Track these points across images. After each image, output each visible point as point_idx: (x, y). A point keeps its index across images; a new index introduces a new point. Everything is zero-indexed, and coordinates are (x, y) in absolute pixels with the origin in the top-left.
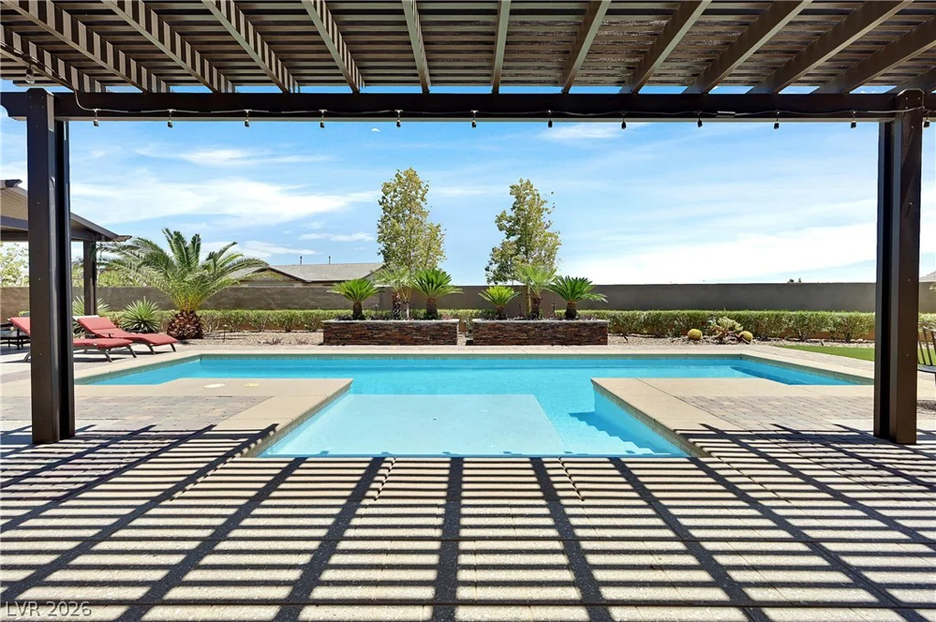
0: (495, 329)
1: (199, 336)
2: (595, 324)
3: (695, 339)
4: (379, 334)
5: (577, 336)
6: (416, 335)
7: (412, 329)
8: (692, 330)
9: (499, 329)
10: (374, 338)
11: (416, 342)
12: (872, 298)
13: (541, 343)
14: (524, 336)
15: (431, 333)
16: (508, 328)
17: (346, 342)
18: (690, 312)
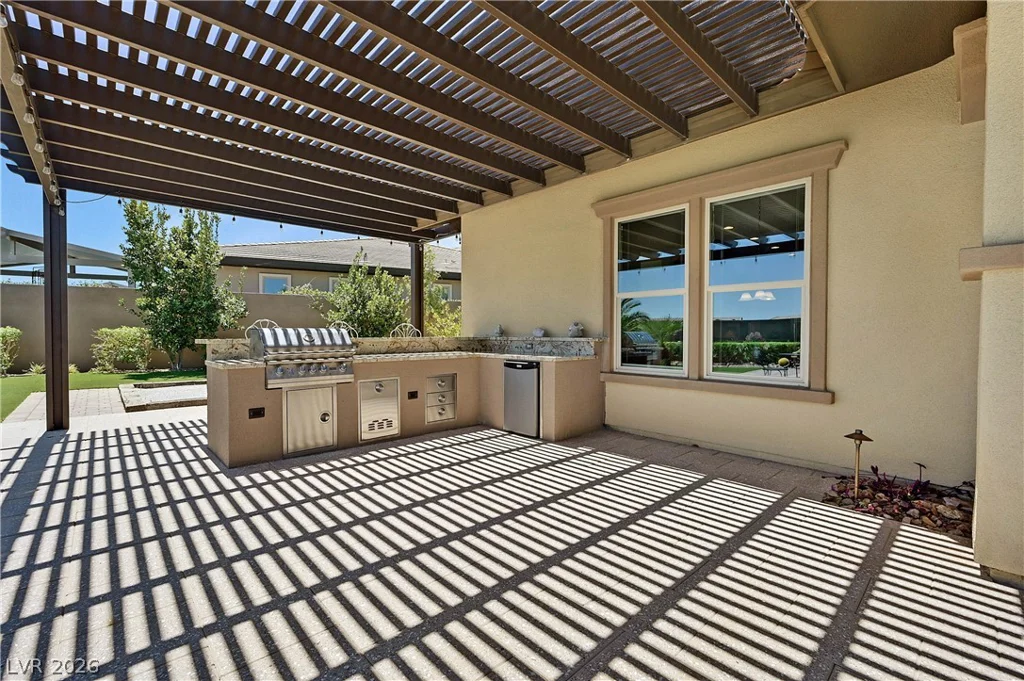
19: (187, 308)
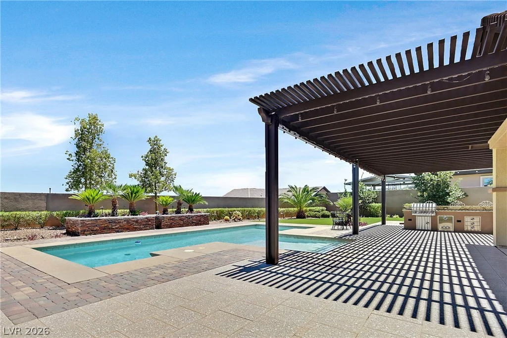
0: (171, 220)
2: (205, 215)
3: (227, 220)
4: (115, 226)
5: (200, 221)
6: (136, 225)
7: (134, 221)
8: (226, 217)
9: (173, 219)
10: (113, 229)
11: (135, 229)
12: (264, 203)
13: (188, 225)
15: (143, 223)
16: (176, 218)
17: (95, 232)
18: (220, 209)
19: (435, 195)
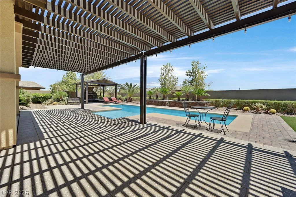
0: (174, 103)
1: (131, 102)
2: (201, 103)
4: (151, 103)
6: (158, 103)
9: (175, 103)
14: (181, 105)
15: (161, 103)
16: (177, 103)
